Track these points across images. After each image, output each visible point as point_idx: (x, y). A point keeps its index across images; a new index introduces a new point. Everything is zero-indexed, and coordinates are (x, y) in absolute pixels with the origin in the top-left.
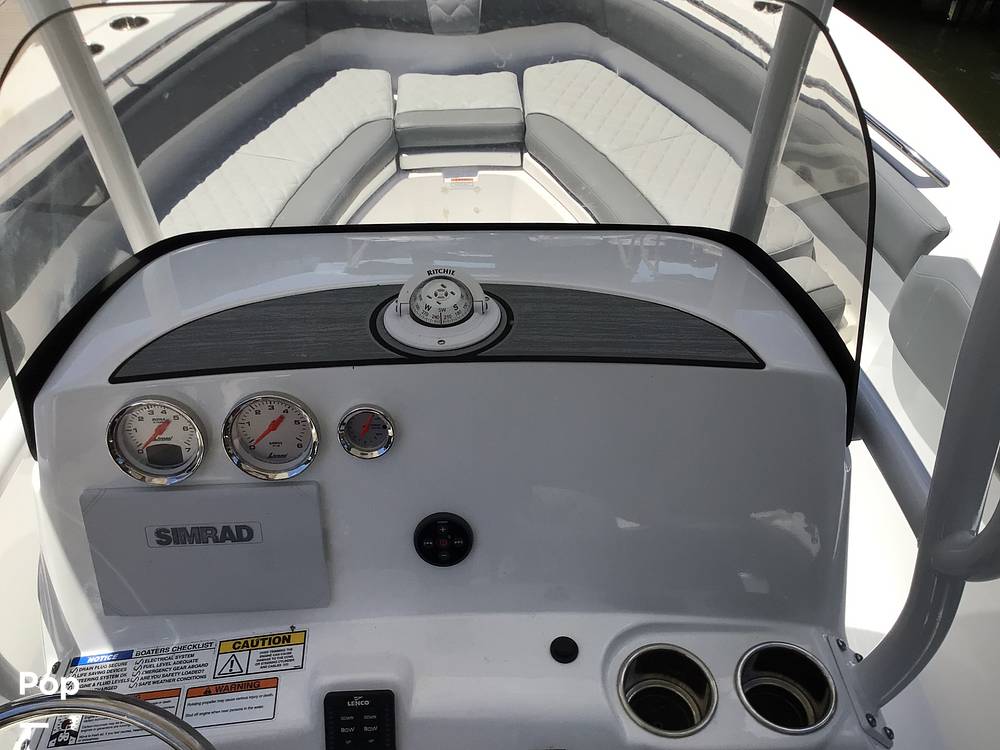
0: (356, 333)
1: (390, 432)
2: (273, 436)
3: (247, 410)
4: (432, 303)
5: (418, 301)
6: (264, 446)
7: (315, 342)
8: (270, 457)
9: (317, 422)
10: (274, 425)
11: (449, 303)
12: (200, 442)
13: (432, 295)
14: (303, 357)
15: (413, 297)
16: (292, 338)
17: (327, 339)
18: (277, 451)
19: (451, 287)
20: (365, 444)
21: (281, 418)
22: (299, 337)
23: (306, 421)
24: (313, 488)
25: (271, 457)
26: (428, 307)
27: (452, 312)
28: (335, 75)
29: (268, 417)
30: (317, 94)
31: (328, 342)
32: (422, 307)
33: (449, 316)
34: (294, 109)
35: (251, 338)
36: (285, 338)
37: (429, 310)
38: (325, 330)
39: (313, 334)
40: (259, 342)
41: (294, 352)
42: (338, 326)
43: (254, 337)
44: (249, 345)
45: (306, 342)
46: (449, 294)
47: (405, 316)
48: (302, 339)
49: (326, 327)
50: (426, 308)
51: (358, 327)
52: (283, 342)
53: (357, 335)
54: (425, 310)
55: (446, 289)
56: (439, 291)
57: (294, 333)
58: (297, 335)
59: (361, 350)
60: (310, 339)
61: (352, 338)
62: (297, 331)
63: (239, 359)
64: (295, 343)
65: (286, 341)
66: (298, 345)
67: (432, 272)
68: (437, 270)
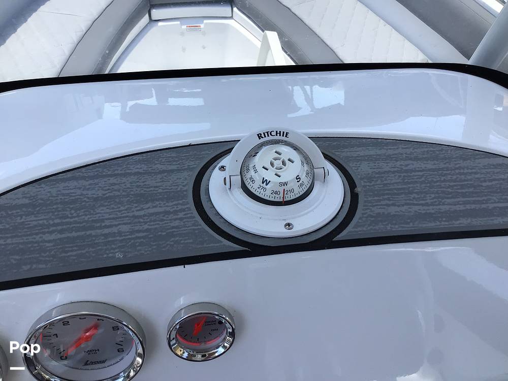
0: (181, 215)
4: (270, 175)
5: (252, 173)
7: (132, 233)
8: (86, 364)
11: (289, 174)
13: (268, 166)
14: (119, 257)
15: (244, 167)
16: (100, 228)
17: (146, 227)
19: (286, 151)
20: (199, 341)
22: (110, 226)
25: (89, 365)
26: (265, 181)
27: (294, 185)
31: (147, 230)
32: (258, 182)
33: (292, 191)
35: (48, 232)
36: (92, 228)
37: (267, 185)
38: (142, 213)
39: (126, 220)
40: (59, 236)
41: (106, 250)
42: (155, 207)
43: (51, 229)
44: (46, 242)
45: (120, 233)
46: (287, 162)
47: (236, 190)
48: (115, 230)
49: (142, 209)
50: (263, 183)
51: (180, 207)
52: (90, 235)
53: (181, 219)
54: (262, 185)
55: (282, 157)
56: (275, 159)
57: (103, 221)
58: (107, 223)
59: (191, 241)
60: (125, 228)
61: (177, 223)
62: (107, 216)
63: (34, 266)
64: (106, 236)
65: (93, 233)
66: (110, 239)
67: (263, 135)
68: (267, 132)
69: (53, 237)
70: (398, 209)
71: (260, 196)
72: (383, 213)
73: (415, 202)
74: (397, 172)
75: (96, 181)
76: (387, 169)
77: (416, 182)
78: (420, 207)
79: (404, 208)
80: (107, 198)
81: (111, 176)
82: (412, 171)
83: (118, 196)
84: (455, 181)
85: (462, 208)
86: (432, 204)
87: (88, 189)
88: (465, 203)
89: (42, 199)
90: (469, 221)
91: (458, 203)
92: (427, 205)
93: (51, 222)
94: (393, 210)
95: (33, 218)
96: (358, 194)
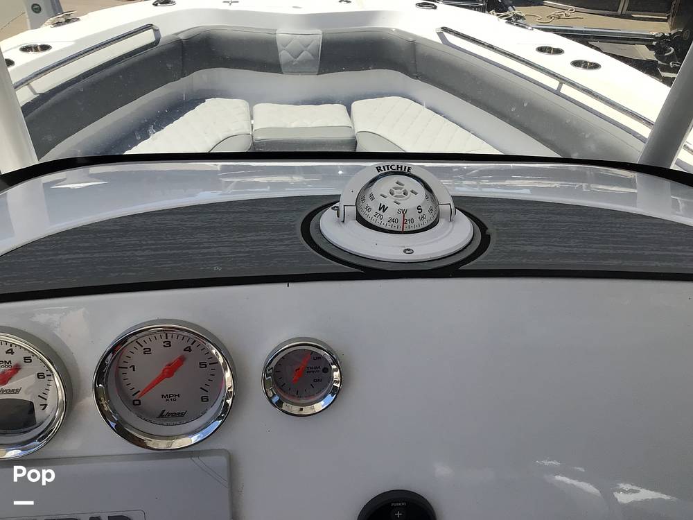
0: (286, 242)
1: (336, 374)
2: (167, 386)
3: (131, 348)
4: (389, 202)
5: (369, 202)
6: (153, 400)
7: (233, 253)
8: (161, 416)
9: (233, 363)
10: (170, 370)
11: (410, 203)
12: (61, 395)
13: (387, 193)
14: (217, 271)
15: (360, 198)
16: (198, 248)
17: (247, 249)
18: (172, 407)
20: (298, 395)
21: (181, 360)
22: (209, 248)
23: (217, 362)
24: (223, 460)
25: (165, 417)
26: (383, 208)
27: (415, 216)
28: (204, 101)
29: (161, 357)
30: (189, 115)
31: (249, 252)
32: (375, 209)
33: (411, 221)
34: (171, 124)
35: (140, 250)
36: (189, 248)
37: (384, 211)
38: (244, 239)
39: (227, 244)
40: (153, 253)
41: (203, 264)
42: (260, 235)
43: (145, 247)
44: (137, 256)
45: (219, 253)
46: (409, 193)
47: (351, 221)
48: (213, 250)
49: (244, 237)
50: (380, 210)
51: (286, 236)
52: (187, 253)
53: (287, 245)
54: (379, 212)
55: (405, 188)
56: (396, 188)
57: (202, 243)
58: (206, 245)
59: (297, 261)
60: (226, 250)
61: (282, 248)
62: (205, 240)
63: (123, 274)
64: (204, 254)
65: (190, 252)
66: (209, 257)
67: (382, 169)
68: (388, 166)
69: (146, 253)
70: (534, 248)
71: (377, 224)
72: (519, 250)
73: (557, 244)
74: (537, 222)
75: (195, 216)
76: (526, 219)
77: (559, 230)
78: (564, 249)
79: (542, 248)
80: (207, 228)
81: (212, 213)
82: (553, 222)
83: (219, 227)
84: (604, 232)
85: (611, 251)
86: (576, 247)
87: (186, 221)
88: (615, 248)
89: (135, 226)
90: (620, 262)
91: (608, 248)
92: (570, 247)
93: (145, 243)
94: (529, 249)
95: (124, 239)
96: (489, 236)
